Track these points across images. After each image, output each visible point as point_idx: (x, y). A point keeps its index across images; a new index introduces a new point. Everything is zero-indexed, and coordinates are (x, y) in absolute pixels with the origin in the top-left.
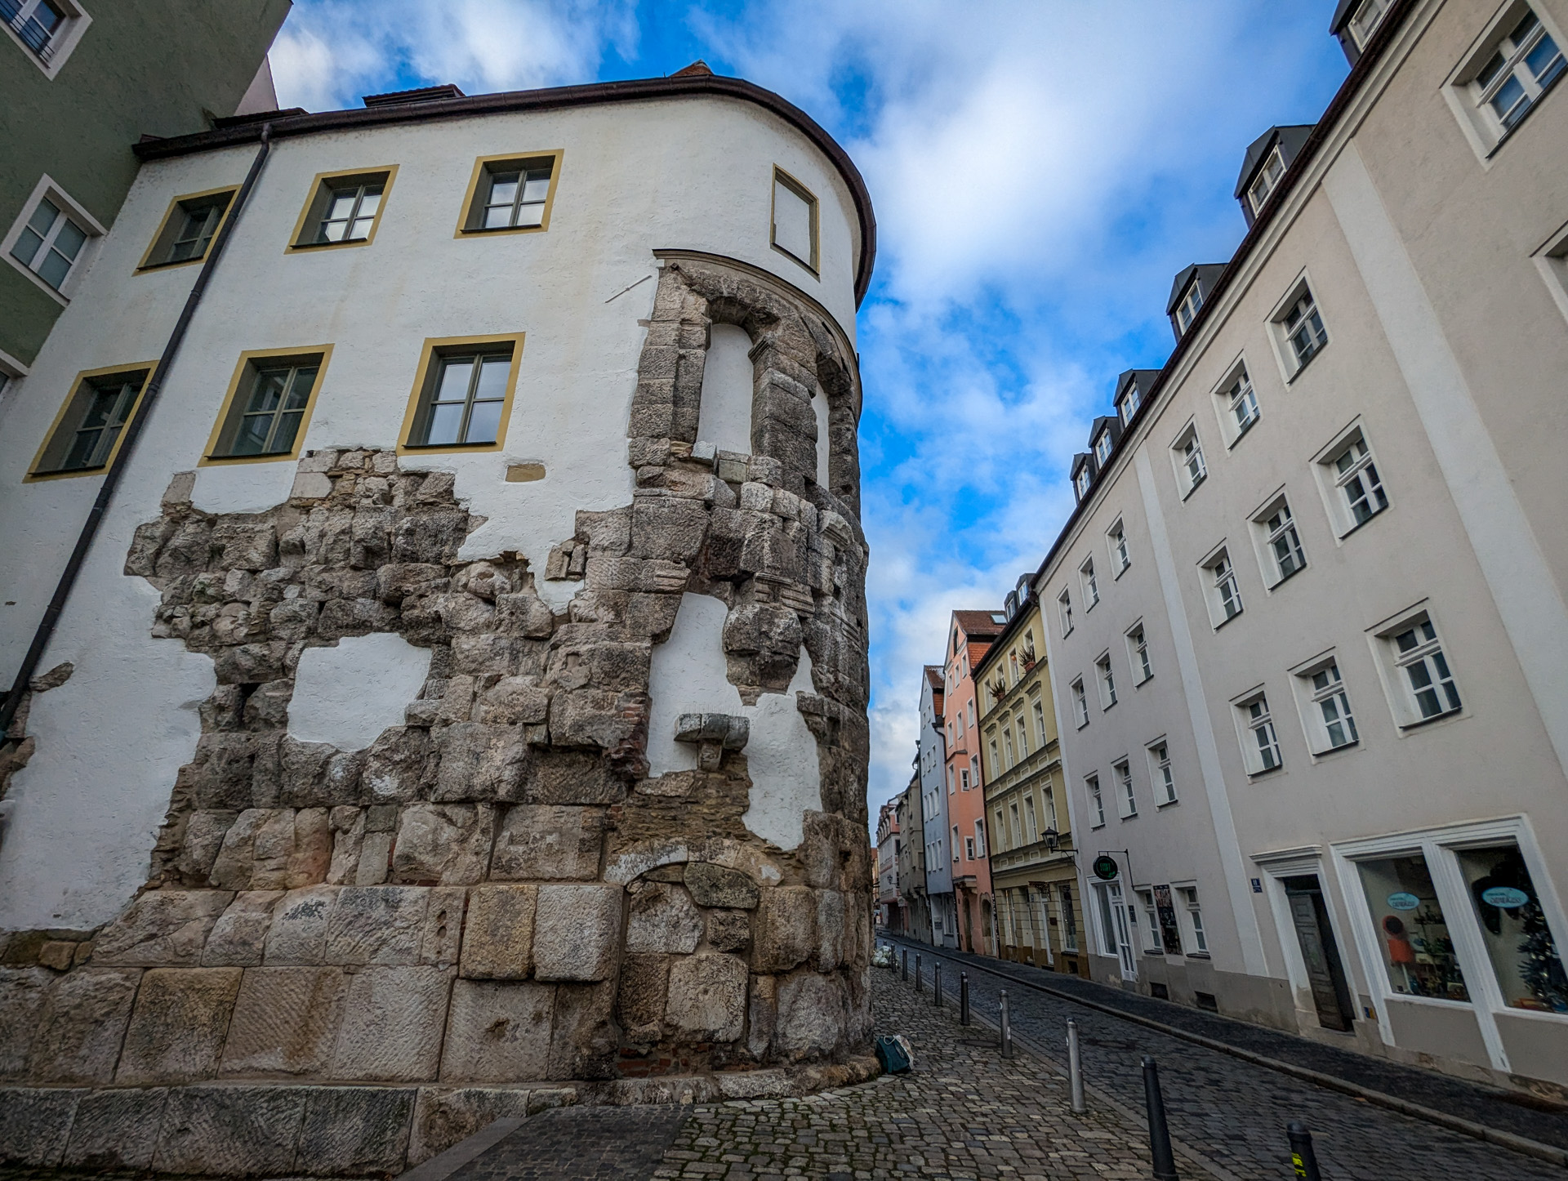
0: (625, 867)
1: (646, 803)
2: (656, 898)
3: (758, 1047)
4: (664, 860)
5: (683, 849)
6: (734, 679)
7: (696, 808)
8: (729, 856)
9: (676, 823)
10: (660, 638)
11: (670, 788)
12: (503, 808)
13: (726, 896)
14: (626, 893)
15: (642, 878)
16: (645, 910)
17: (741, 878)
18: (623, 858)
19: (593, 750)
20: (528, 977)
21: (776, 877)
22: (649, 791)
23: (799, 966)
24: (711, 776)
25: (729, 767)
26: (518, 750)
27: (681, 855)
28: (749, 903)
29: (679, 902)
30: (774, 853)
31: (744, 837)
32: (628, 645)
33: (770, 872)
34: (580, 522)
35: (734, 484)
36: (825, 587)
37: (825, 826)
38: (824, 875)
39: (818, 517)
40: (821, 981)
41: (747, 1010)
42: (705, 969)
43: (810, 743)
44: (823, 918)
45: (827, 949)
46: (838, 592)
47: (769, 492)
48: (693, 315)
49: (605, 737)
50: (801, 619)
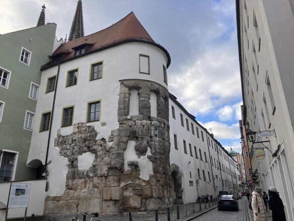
0: (123, 184)
1: (125, 175)
2: (127, 189)
3: (143, 209)
4: (128, 183)
6: (137, 154)
7: (132, 175)
8: (137, 182)
9: (129, 178)
10: (125, 149)
11: (128, 173)
12: (106, 177)
13: (137, 188)
14: (123, 188)
15: (125, 186)
17: (139, 185)
19: (116, 168)
20: (111, 200)
21: (145, 185)
22: (125, 173)
23: (149, 198)
24: (134, 170)
25: (137, 168)
26: (107, 169)
27: (130, 182)
28: (141, 189)
29: (130, 189)
30: (144, 181)
31: (140, 179)
32: (120, 152)
33: (144, 184)
34: (112, 132)
35: (135, 121)
36: (153, 135)
37: (153, 176)
38: (153, 184)
39: (151, 123)
40: (154, 200)
41: (141, 204)
42: (135, 198)
43: (151, 163)
44: (153, 191)
45: (154, 195)
46: (156, 135)
47: (140, 122)
48: (126, 92)
49: (118, 166)
50: (148, 143)
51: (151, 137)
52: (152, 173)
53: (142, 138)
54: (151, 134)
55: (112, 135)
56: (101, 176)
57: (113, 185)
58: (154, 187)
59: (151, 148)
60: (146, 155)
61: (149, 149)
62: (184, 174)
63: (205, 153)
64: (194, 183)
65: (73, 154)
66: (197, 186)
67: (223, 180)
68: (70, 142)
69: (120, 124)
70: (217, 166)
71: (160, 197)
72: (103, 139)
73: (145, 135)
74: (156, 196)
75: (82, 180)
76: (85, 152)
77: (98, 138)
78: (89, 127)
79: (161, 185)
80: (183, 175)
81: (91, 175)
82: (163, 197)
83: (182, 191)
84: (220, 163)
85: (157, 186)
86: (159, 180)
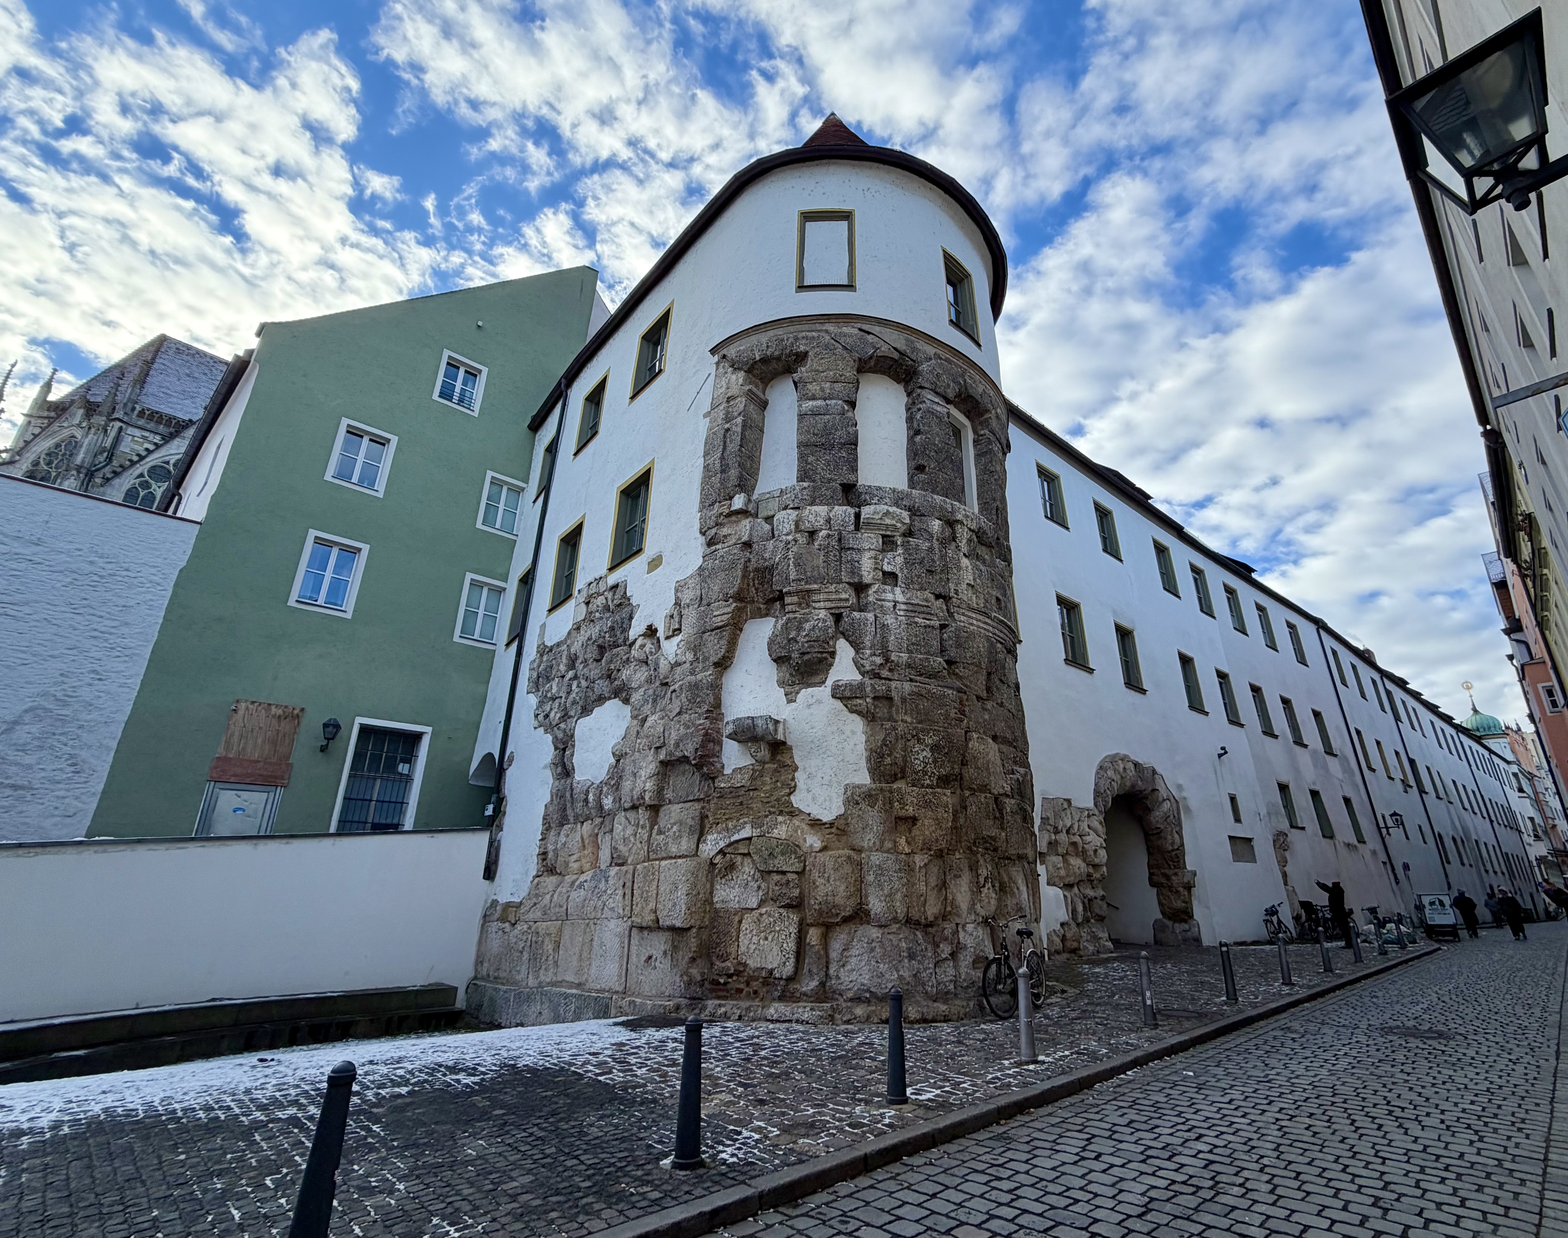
0: (712, 844)
1: (722, 794)
2: (731, 867)
3: (810, 985)
4: (736, 837)
5: (748, 827)
6: (781, 683)
7: (756, 793)
8: (781, 831)
9: (743, 808)
10: (723, 664)
11: (737, 781)
12: (655, 809)
13: (780, 863)
14: (712, 864)
15: (721, 852)
16: (724, 876)
17: (791, 848)
18: (709, 837)
19: (684, 760)
21: (818, 845)
22: (722, 785)
23: (846, 920)
24: (767, 766)
25: (779, 757)
26: (654, 767)
27: (746, 833)
28: (798, 867)
29: (747, 869)
30: (816, 824)
31: (793, 813)
32: (699, 677)
33: (813, 841)
34: (677, 590)
35: (769, 519)
36: (867, 578)
37: (869, 796)
38: (868, 839)
39: (858, 516)
40: (875, 933)
41: (799, 954)
42: (766, 920)
43: (857, 724)
44: (871, 878)
45: (876, 905)
46: (890, 577)
47: (794, 514)
48: (734, 391)
49: (689, 750)
50: (838, 618)
51: (860, 588)
52: (864, 778)
53: (805, 597)
54: (855, 570)
55: (677, 604)
56: (634, 807)
57: (674, 849)
58: (876, 858)
59: (857, 646)
60: (829, 682)
61: (844, 651)
62: (1193, 803)
63: (1317, 715)
64: (1264, 847)
65: (565, 717)
66: (1283, 862)
67: (1439, 839)
68: (562, 668)
69: (710, 544)
70: (1398, 775)
71: (915, 914)
72: (651, 632)
73: (821, 580)
74: (891, 908)
75: (587, 826)
76: (601, 700)
77: (637, 629)
78: (615, 587)
79: (926, 847)
80: (1188, 809)
81: (608, 802)
82: (944, 916)
83: (1189, 887)
84: (1412, 762)
85: (895, 850)
86: (914, 820)
